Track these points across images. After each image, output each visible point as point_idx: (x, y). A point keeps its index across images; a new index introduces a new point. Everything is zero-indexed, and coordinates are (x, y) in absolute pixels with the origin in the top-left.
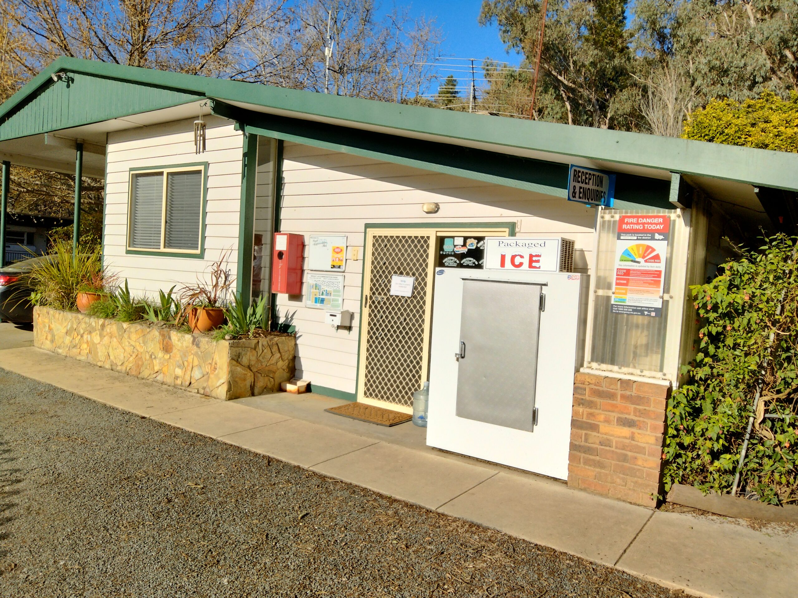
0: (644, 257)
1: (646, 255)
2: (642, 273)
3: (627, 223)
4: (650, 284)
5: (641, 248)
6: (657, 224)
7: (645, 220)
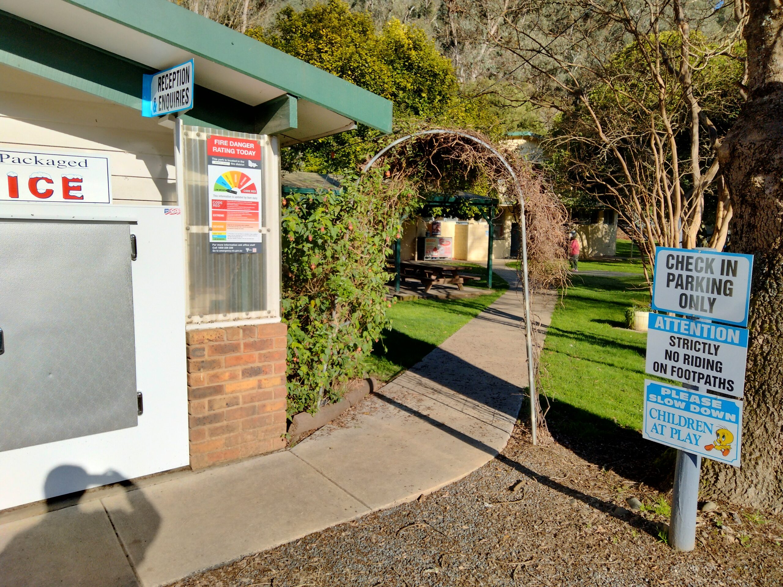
0: (239, 187)
1: (241, 184)
2: (240, 205)
3: (218, 146)
4: (249, 217)
5: (236, 176)
6: (249, 150)
7: (236, 144)
